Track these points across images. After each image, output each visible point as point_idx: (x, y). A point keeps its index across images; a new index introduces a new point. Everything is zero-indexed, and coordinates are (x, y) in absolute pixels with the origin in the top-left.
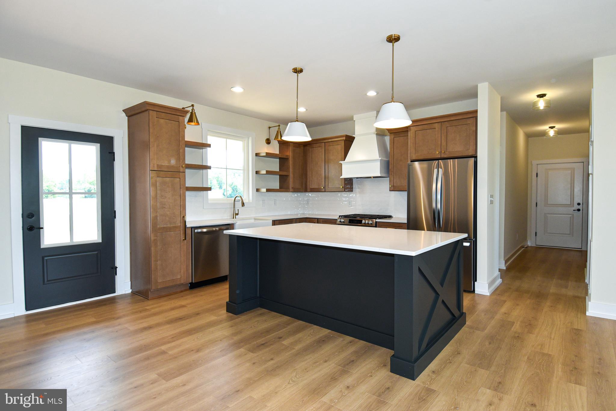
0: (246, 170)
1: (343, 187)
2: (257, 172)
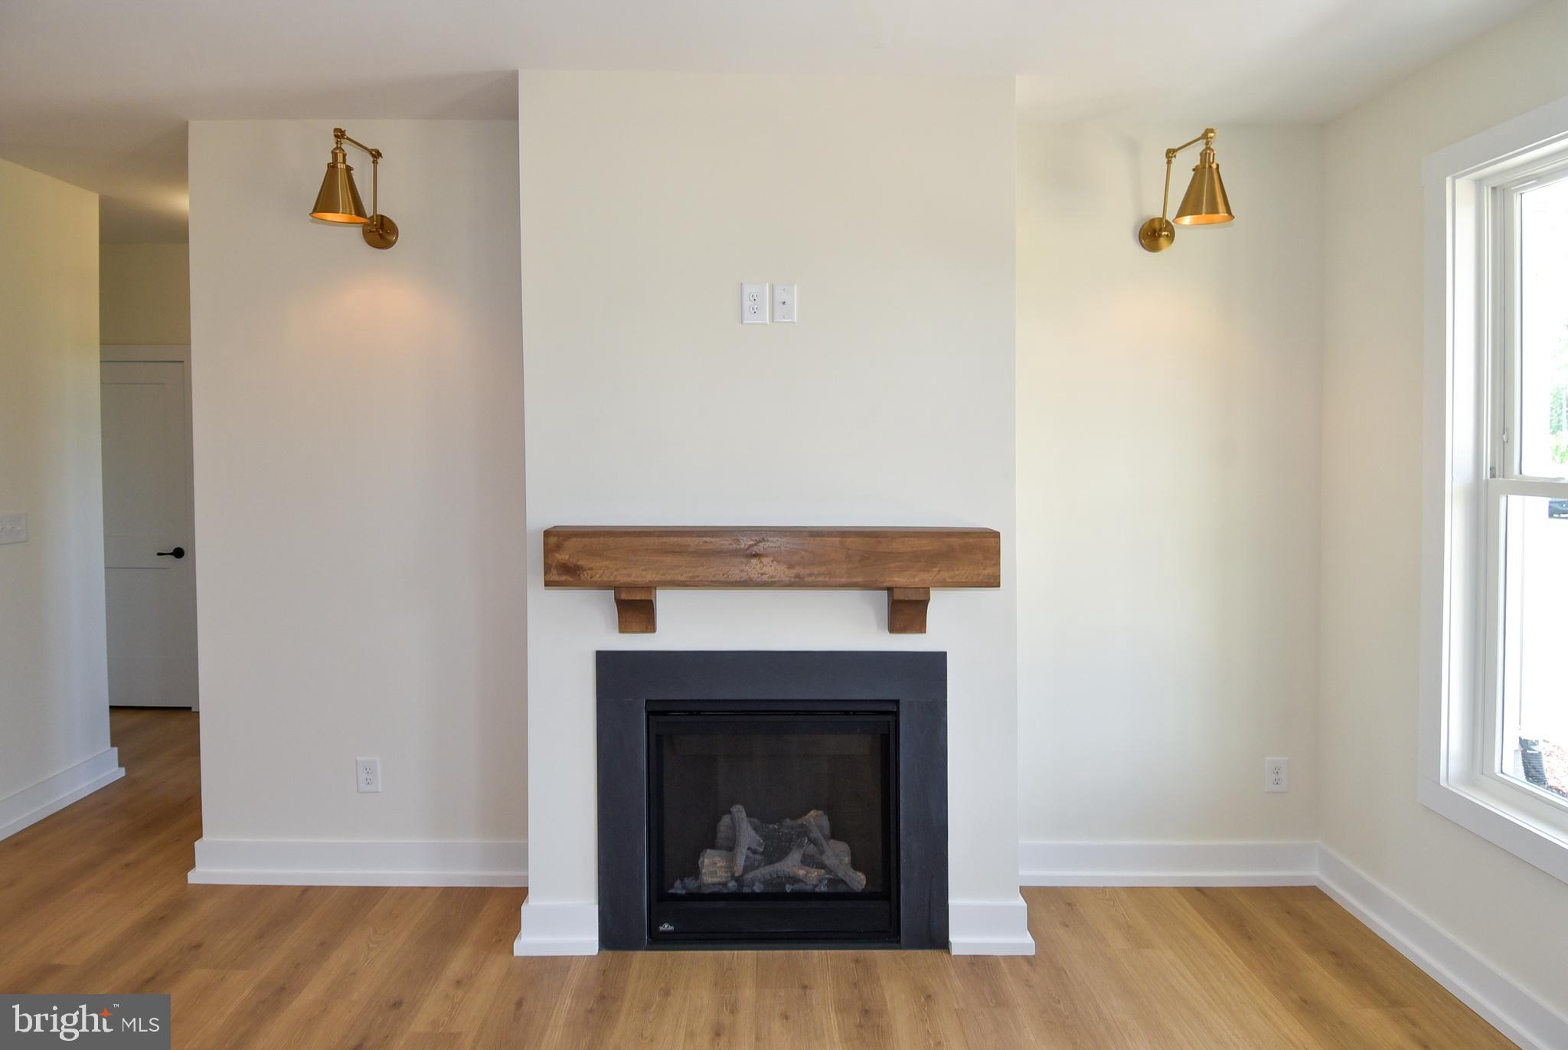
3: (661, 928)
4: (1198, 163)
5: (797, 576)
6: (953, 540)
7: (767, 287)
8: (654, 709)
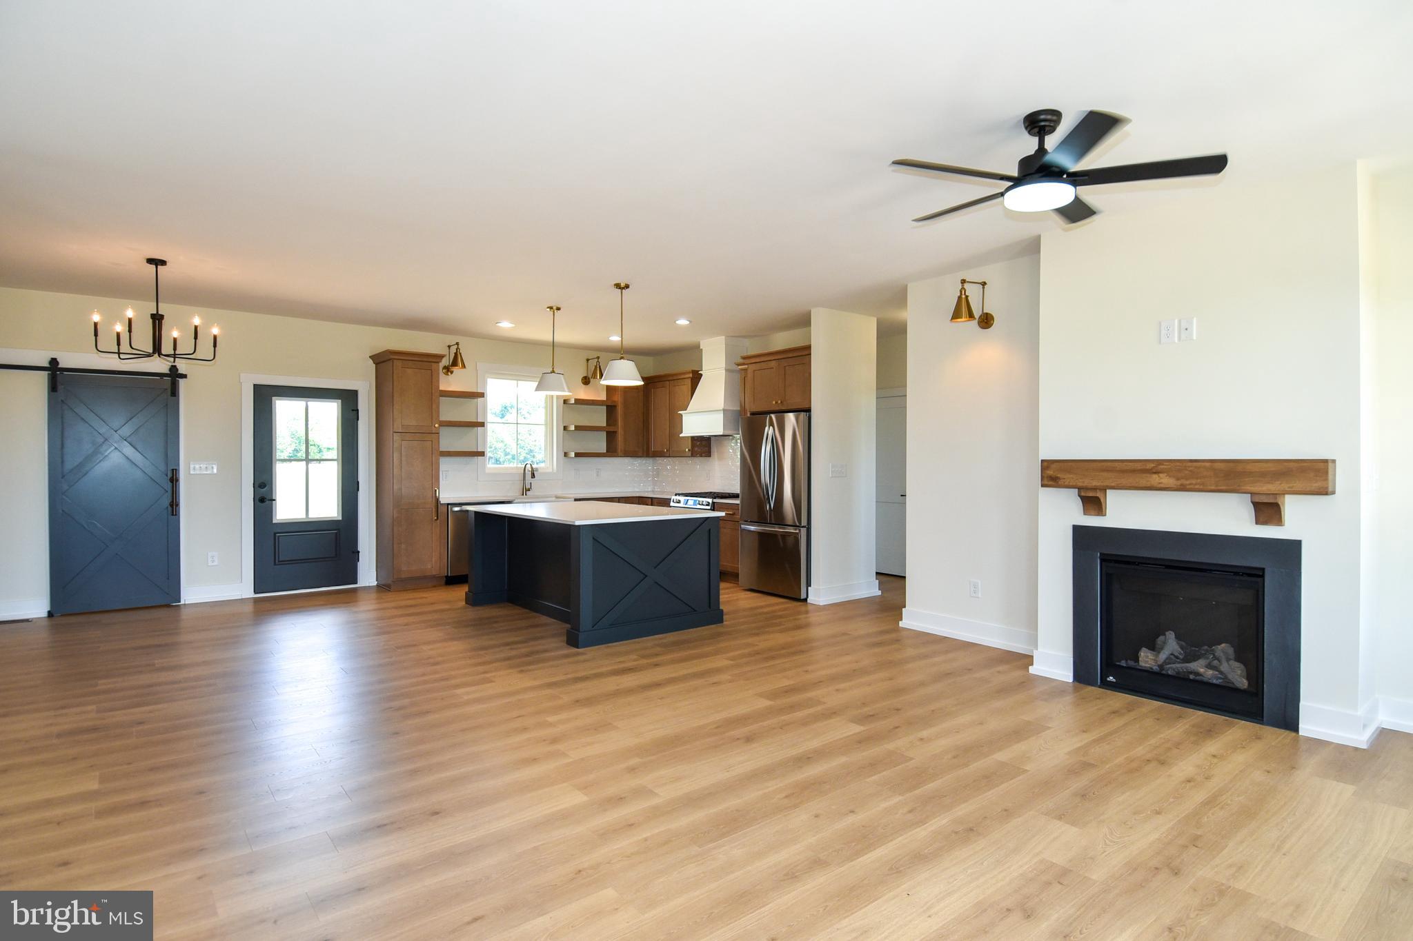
0: (549, 424)
1: (689, 450)
2: (565, 428)
3: (1108, 679)
5: (1182, 485)
6: (1292, 465)
7: (1176, 321)
8: (1105, 559)
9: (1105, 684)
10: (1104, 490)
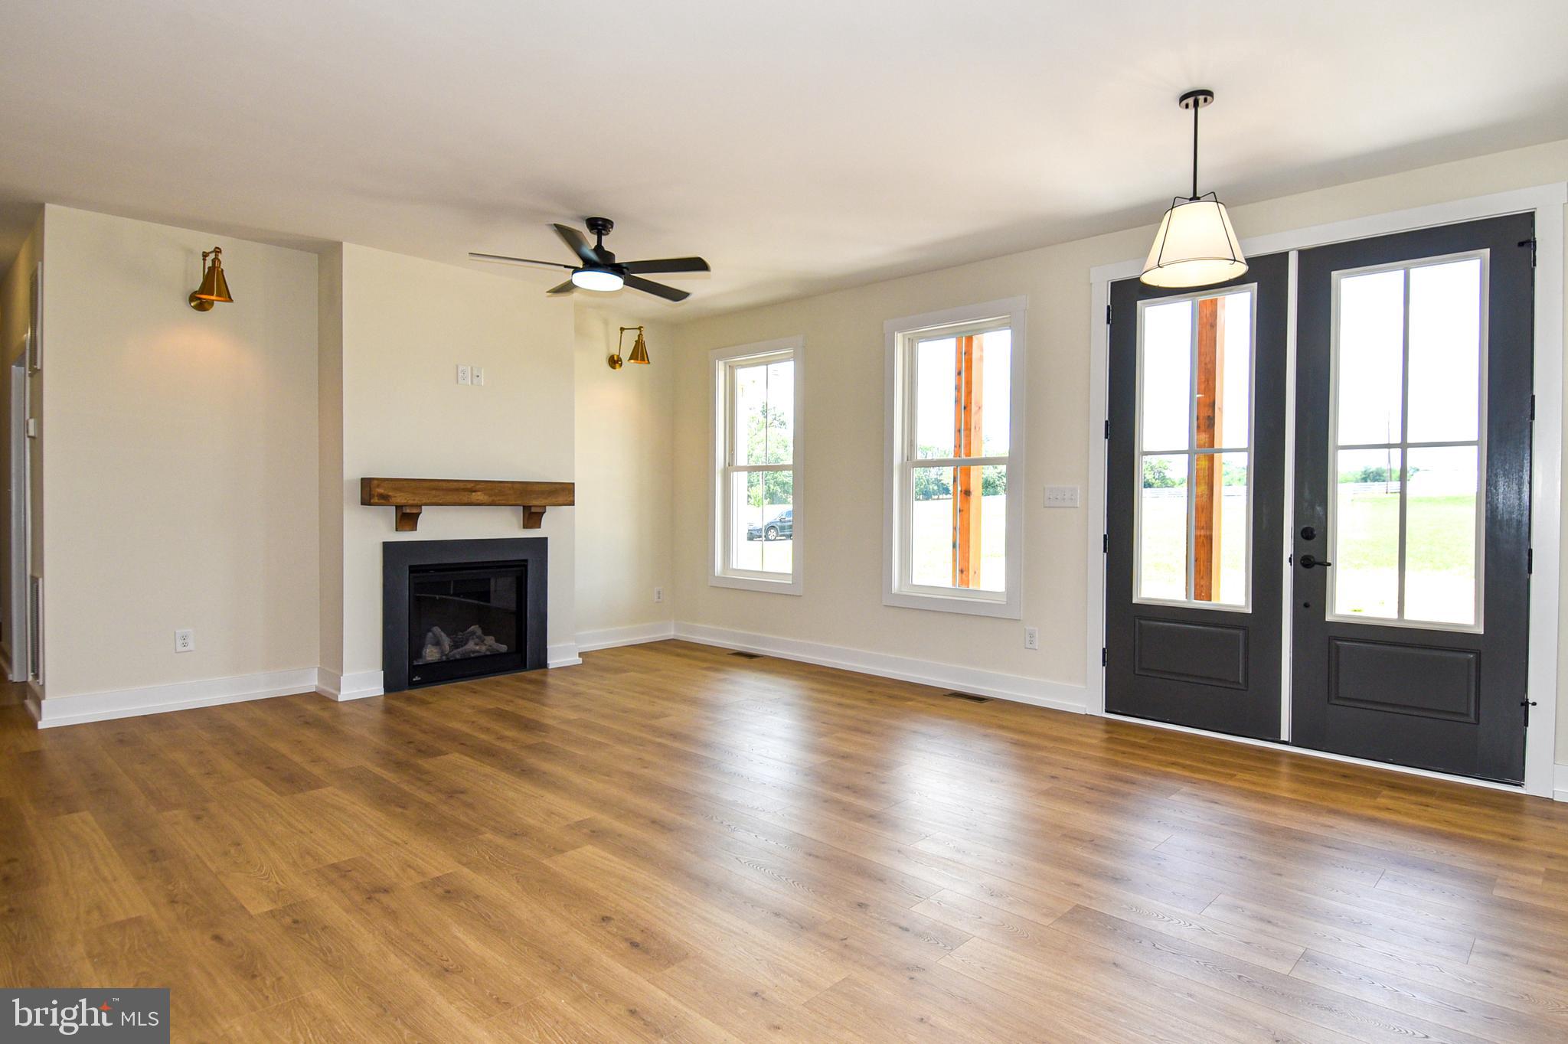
3: (414, 680)
4: (637, 339)
5: (493, 500)
6: (557, 486)
7: (469, 368)
8: (413, 570)
9: (413, 685)
10: (420, 506)
